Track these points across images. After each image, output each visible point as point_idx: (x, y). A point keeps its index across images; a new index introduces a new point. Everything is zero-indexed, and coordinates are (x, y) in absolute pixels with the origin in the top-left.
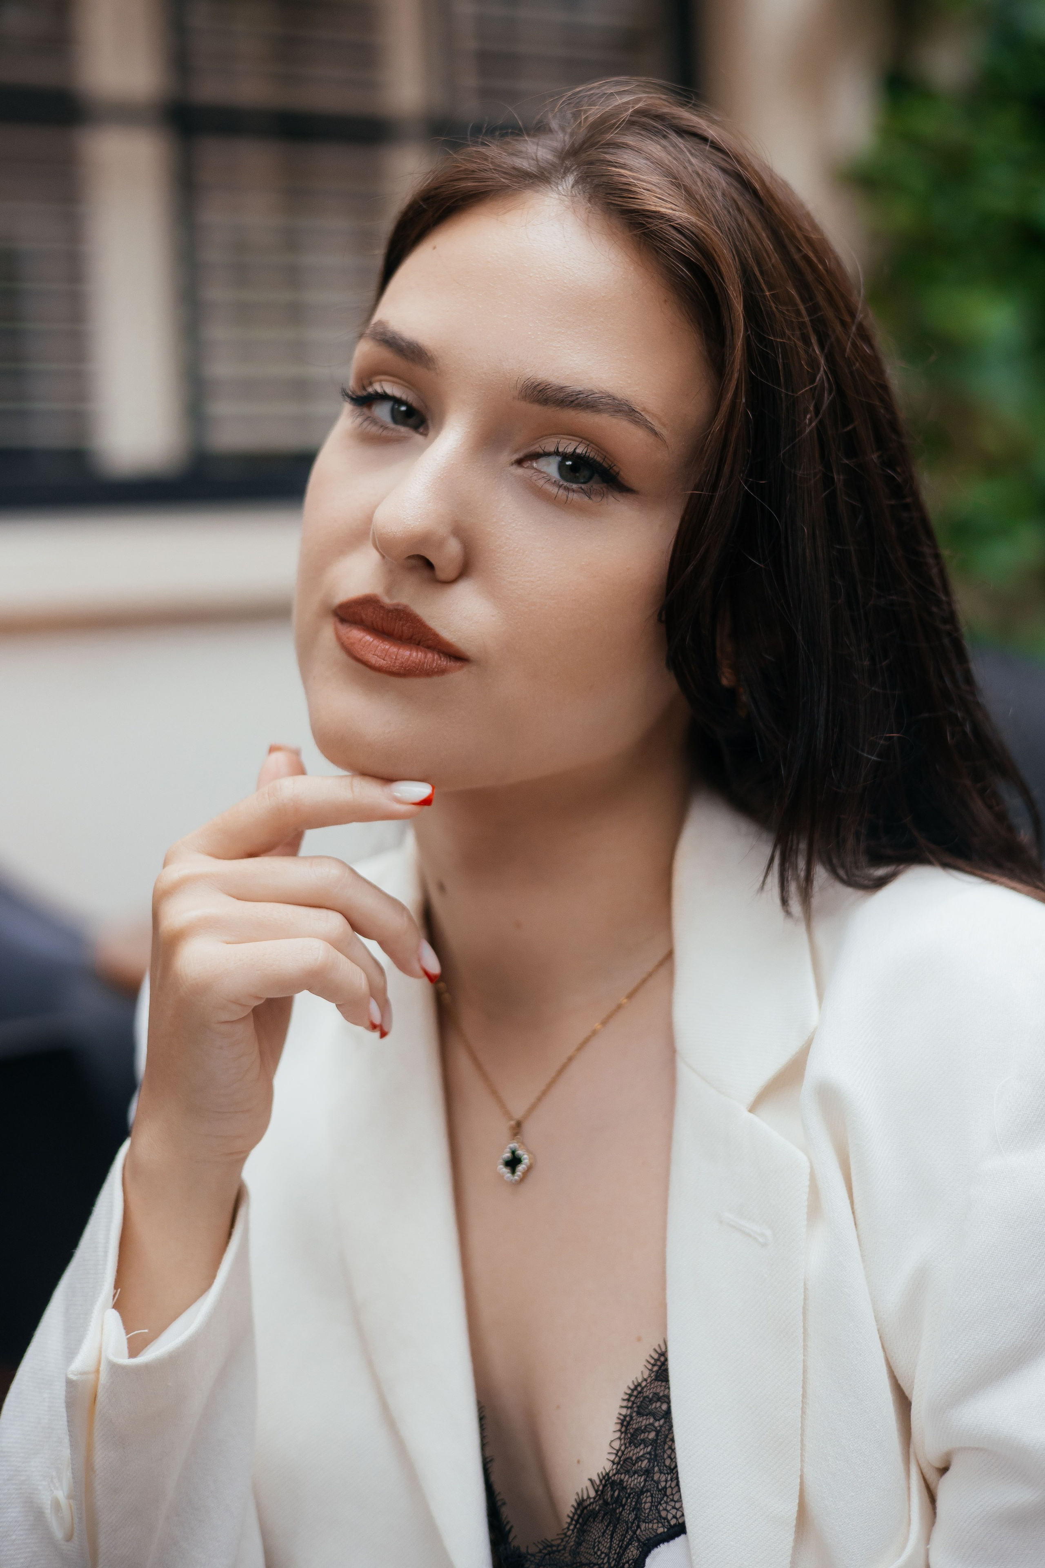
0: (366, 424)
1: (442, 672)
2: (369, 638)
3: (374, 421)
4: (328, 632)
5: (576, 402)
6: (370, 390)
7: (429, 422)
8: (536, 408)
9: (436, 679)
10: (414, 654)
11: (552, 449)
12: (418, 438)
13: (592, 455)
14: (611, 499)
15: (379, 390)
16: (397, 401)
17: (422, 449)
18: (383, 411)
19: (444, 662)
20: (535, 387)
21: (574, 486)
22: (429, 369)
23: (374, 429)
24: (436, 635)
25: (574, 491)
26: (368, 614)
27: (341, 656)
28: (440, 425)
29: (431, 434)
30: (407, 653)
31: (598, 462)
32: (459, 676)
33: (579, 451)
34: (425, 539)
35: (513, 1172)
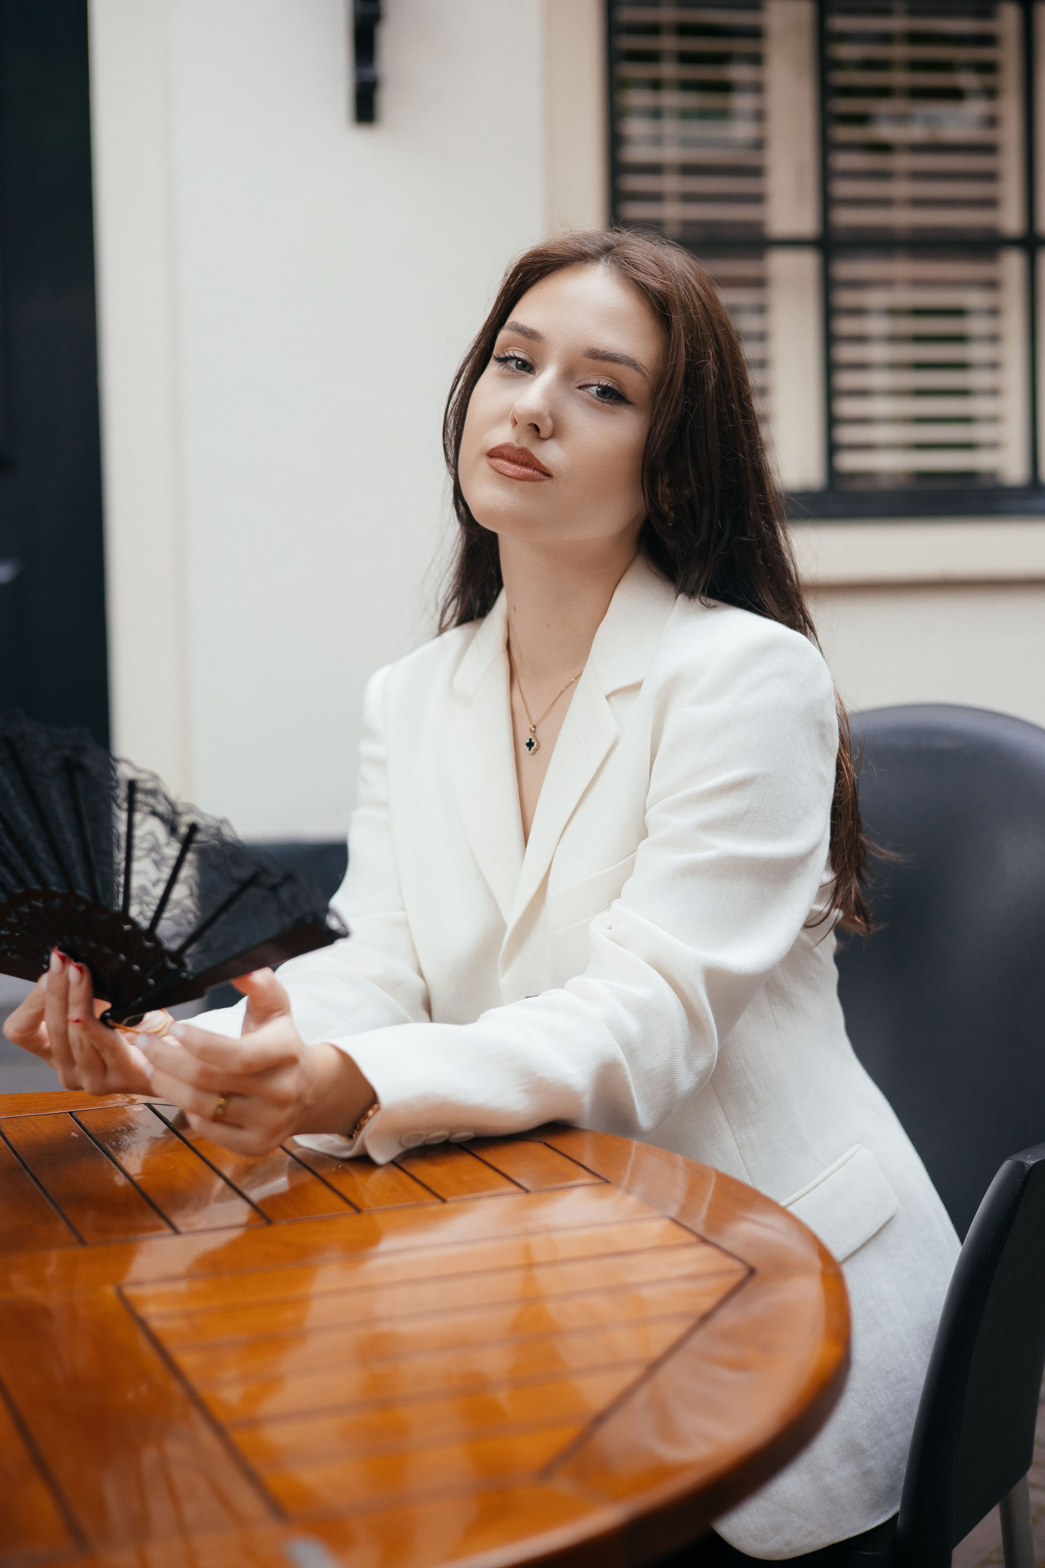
0: (505, 370)
1: (541, 480)
2: (506, 463)
3: (509, 368)
4: (484, 463)
5: (611, 358)
6: (507, 354)
7: (536, 369)
8: (591, 361)
9: (538, 483)
10: (529, 471)
11: (596, 383)
12: (530, 376)
13: (615, 388)
14: (622, 407)
15: (512, 355)
16: (519, 359)
17: (533, 380)
18: (513, 364)
19: (542, 476)
20: (592, 351)
21: (605, 400)
22: (539, 342)
23: (509, 372)
24: (539, 463)
25: (605, 402)
26: (506, 452)
27: (493, 472)
28: (543, 369)
29: (537, 372)
30: (525, 470)
31: (617, 391)
32: (547, 483)
33: (609, 385)
34: (538, 416)
35: (530, 749)
